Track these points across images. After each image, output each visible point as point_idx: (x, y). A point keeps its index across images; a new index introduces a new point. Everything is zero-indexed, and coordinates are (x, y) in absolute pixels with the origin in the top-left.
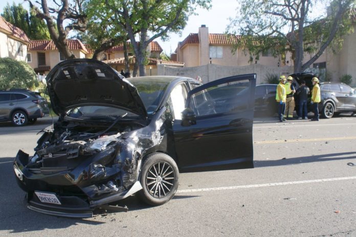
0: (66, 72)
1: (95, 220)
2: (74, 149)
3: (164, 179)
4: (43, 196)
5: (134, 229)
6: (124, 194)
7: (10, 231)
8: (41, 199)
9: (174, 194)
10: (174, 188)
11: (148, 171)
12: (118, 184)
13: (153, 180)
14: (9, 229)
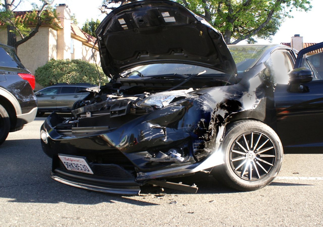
0: (122, 21)
1: (144, 200)
2: (121, 106)
3: (258, 156)
4: (69, 162)
5: (207, 217)
6: (193, 167)
7: (9, 199)
8: (66, 166)
9: (273, 179)
10: (275, 170)
11: (235, 142)
12: (185, 153)
13: (241, 155)
14: (8, 197)
